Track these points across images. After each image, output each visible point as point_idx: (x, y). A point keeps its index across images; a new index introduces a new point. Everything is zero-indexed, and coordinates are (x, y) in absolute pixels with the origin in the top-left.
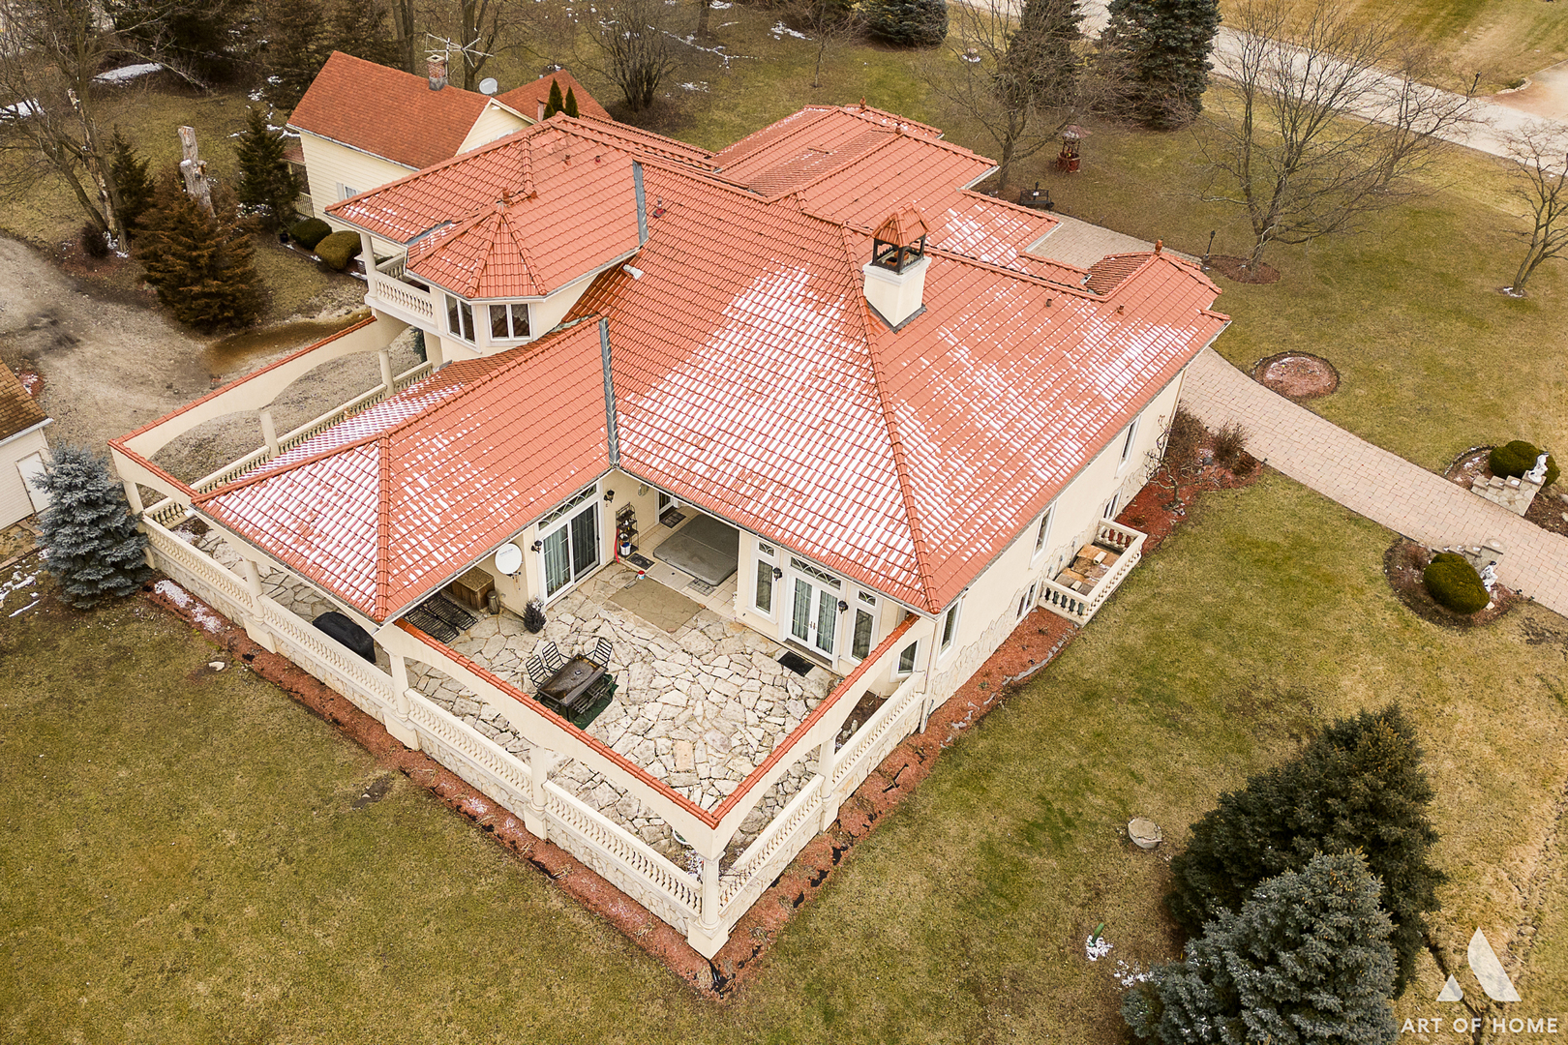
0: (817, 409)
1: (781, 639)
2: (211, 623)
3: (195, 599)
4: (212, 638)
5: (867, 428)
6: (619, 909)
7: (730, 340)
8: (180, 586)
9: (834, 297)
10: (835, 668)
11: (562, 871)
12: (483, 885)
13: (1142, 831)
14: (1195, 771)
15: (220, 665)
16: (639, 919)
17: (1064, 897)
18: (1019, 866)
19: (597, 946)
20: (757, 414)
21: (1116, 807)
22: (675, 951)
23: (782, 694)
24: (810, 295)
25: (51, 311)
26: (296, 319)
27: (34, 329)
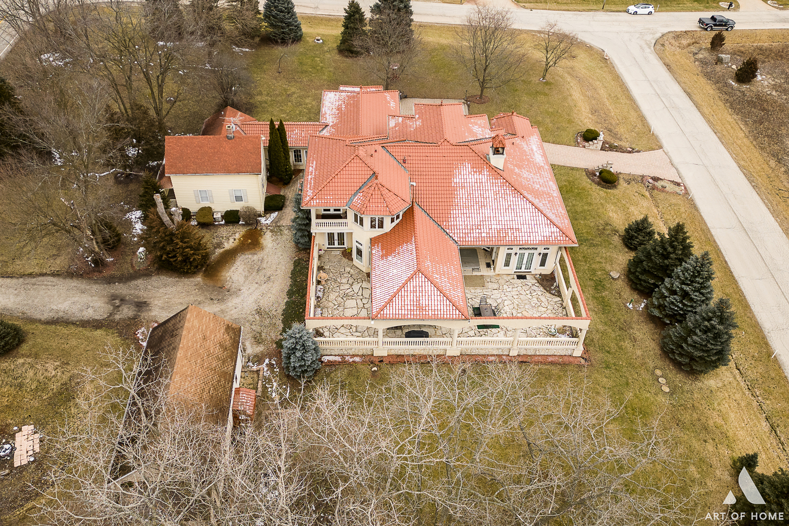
0: (503, 203)
1: (513, 273)
2: (357, 359)
3: (342, 356)
4: (363, 363)
5: (521, 203)
6: (550, 359)
7: (462, 193)
8: (331, 355)
9: (482, 168)
10: (533, 273)
11: (529, 359)
13: (615, 275)
14: (608, 254)
15: (375, 369)
16: (557, 358)
17: (615, 299)
18: (603, 297)
19: (555, 370)
20: (487, 212)
21: (604, 272)
22: (571, 359)
23: (528, 287)
24: (475, 170)
25: (113, 297)
26: (219, 251)
27: (118, 307)
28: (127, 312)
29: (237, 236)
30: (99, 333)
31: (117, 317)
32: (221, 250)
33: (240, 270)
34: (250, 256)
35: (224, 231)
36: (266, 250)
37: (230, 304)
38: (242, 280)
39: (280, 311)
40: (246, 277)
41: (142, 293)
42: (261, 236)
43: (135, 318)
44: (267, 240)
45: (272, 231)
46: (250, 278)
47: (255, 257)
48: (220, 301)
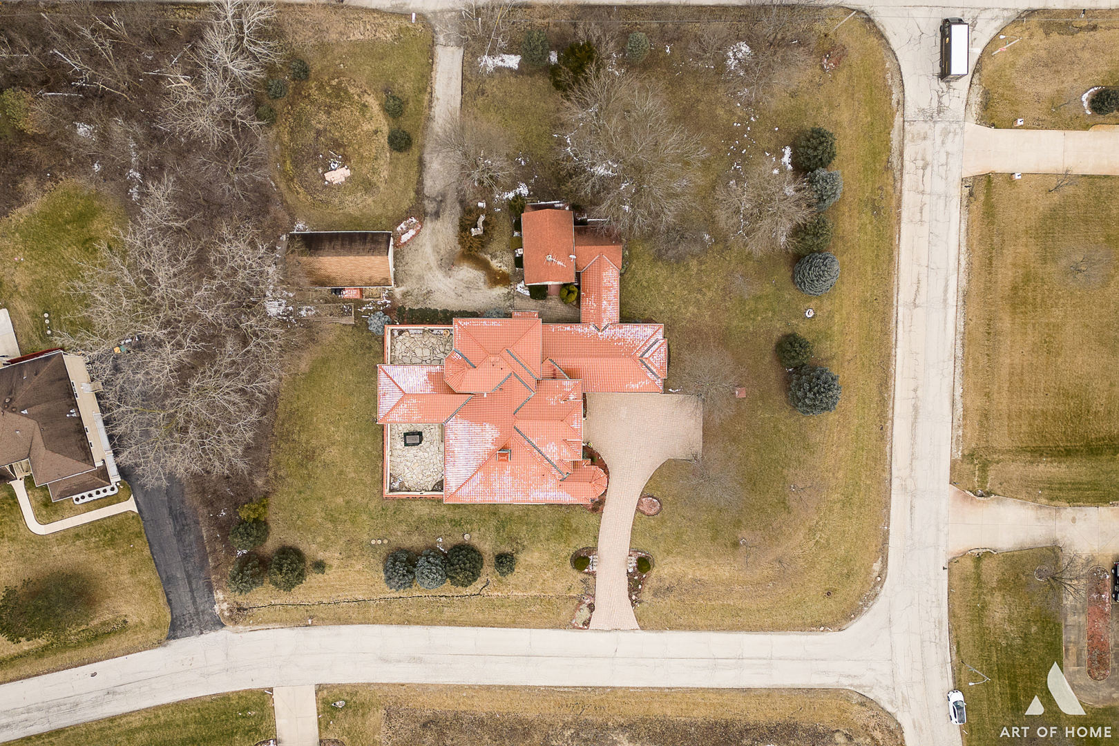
12: (374, 452)
13: (467, 537)
17: (445, 532)
18: (445, 522)
21: (470, 531)
25: (444, 196)
26: (488, 257)
27: (435, 200)
28: (430, 207)
29: (504, 268)
30: (412, 194)
31: (426, 202)
32: (489, 259)
33: (471, 275)
34: (482, 280)
35: (509, 258)
36: (489, 291)
37: (437, 272)
38: (460, 277)
39: (429, 306)
40: (462, 280)
41: (447, 212)
42: (504, 285)
43: (426, 214)
44: (500, 291)
45: (509, 293)
46: (461, 283)
47: (481, 284)
48: (440, 266)
